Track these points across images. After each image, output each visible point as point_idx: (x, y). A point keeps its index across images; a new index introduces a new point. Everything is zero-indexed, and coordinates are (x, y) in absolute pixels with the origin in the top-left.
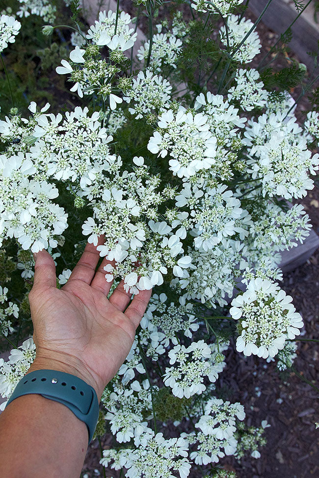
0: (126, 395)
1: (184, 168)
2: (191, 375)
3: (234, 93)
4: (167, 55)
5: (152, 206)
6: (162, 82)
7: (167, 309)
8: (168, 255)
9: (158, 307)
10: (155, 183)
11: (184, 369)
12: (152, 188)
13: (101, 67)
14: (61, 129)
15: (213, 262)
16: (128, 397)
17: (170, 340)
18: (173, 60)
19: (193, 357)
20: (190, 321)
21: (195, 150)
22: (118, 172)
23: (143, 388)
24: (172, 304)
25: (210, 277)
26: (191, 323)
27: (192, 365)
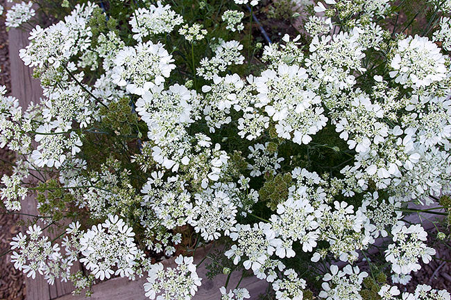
0: (339, 276)
1: (420, 80)
2: (409, 253)
3: (438, 35)
4: (378, 9)
5: (392, 111)
6: (375, 27)
7: (378, 205)
8: (402, 151)
9: (372, 203)
10: (394, 94)
11: (404, 247)
12: (392, 97)
13: (348, 7)
14: (328, 46)
15: (424, 164)
16: (341, 278)
17: (380, 232)
18: (383, 12)
19: (411, 238)
20: (398, 218)
21: (428, 68)
22: (352, 89)
23: (354, 272)
24: (384, 201)
25: (421, 177)
26: (398, 220)
27: (410, 245)
